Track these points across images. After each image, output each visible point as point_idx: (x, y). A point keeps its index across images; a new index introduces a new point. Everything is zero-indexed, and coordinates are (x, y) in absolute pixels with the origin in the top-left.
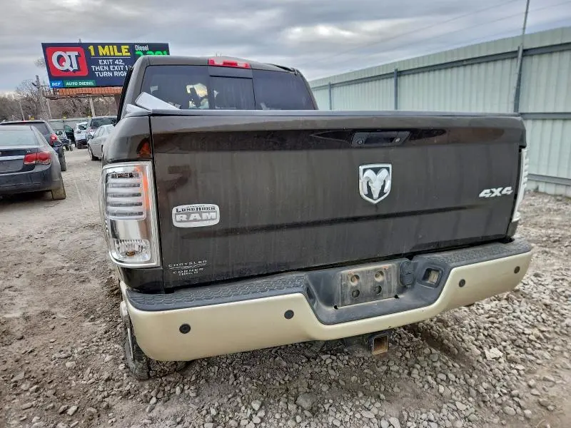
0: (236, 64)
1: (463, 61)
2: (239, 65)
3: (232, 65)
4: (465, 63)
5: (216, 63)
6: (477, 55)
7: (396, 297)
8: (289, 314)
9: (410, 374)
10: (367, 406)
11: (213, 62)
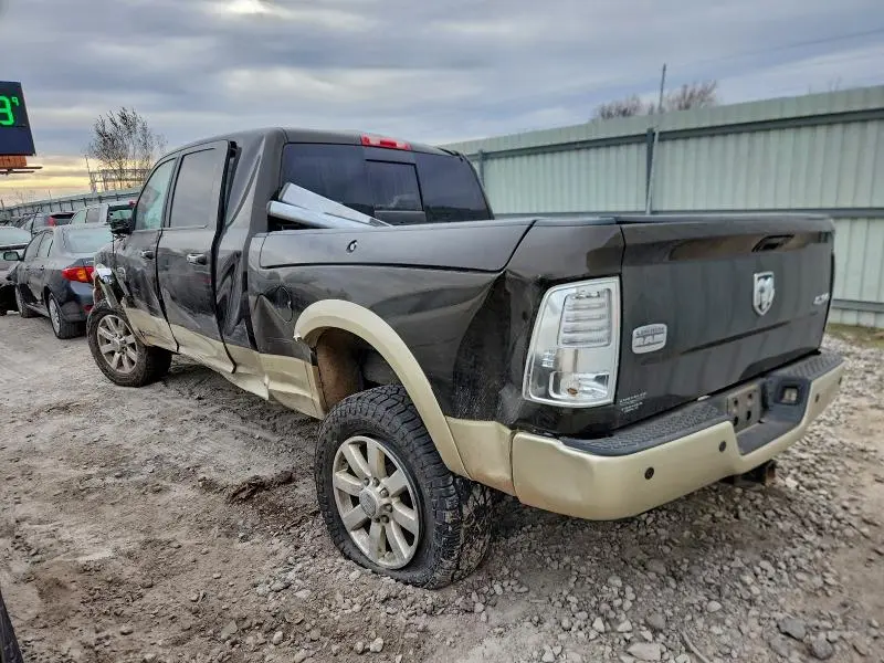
0: (394, 144)
1: (575, 143)
2: (398, 146)
3: (390, 145)
4: (578, 146)
5: (373, 142)
6: (594, 137)
7: (760, 422)
8: (723, 447)
9: (737, 517)
10: (729, 555)
11: (367, 140)
